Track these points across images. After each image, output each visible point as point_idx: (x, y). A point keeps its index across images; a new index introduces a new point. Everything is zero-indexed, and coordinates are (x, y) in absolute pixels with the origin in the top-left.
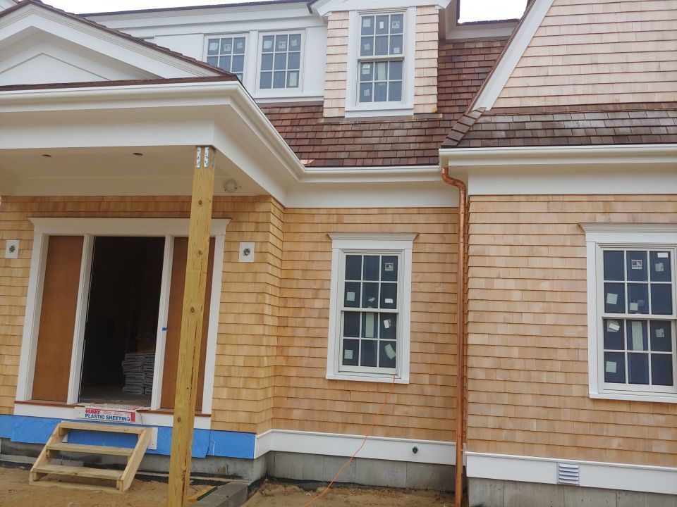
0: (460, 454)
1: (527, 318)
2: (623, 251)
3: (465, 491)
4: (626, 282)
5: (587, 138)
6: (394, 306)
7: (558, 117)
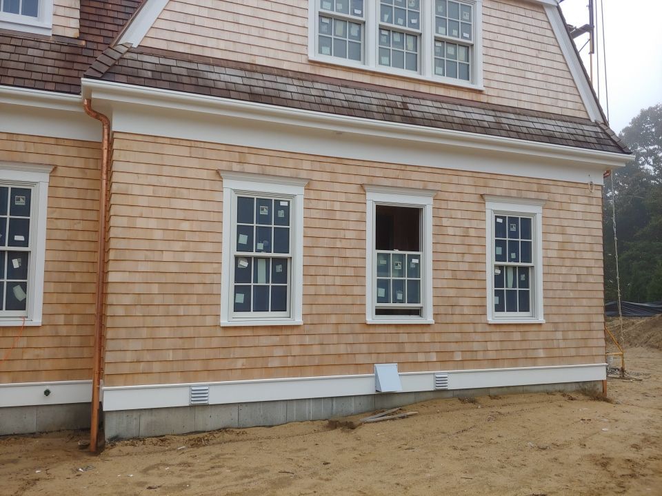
0: (96, 391)
1: (167, 256)
2: (253, 198)
3: (101, 425)
4: (255, 225)
5: (227, 92)
6: (25, 243)
7: (202, 67)
